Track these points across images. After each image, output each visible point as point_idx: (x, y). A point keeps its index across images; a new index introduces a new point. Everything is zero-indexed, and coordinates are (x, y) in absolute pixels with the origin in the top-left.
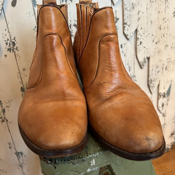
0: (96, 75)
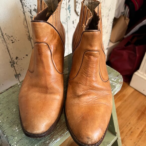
0: (77, 75)
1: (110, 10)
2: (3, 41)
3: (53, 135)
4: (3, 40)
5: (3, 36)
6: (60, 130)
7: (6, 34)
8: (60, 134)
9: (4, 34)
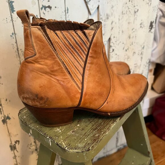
1: (143, 48)
2: (17, 56)
3: (101, 130)
4: (18, 54)
5: (18, 50)
6: (105, 125)
7: (21, 49)
8: (107, 128)
9: (19, 49)
